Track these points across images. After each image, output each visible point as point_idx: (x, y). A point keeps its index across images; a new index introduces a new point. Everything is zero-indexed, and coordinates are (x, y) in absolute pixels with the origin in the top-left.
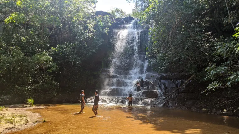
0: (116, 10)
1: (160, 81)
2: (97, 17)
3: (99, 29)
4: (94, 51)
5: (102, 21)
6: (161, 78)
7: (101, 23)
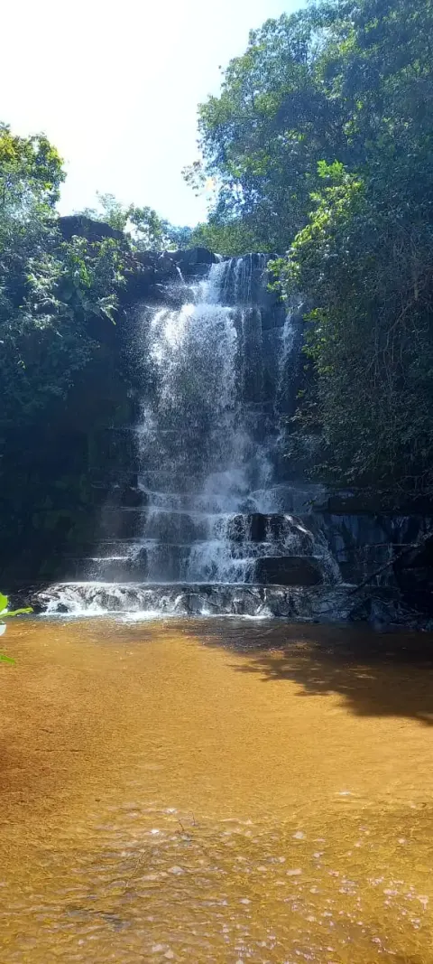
0: (128, 214)
1: (328, 520)
2: (64, 244)
3: (75, 294)
4: (57, 390)
5: (87, 262)
6: (330, 508)
7: (83, 273)
